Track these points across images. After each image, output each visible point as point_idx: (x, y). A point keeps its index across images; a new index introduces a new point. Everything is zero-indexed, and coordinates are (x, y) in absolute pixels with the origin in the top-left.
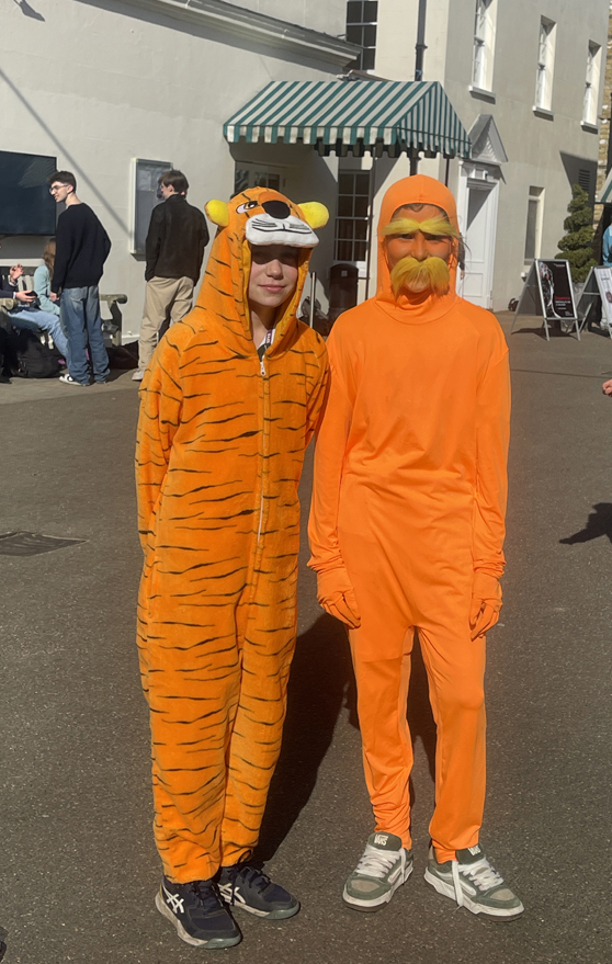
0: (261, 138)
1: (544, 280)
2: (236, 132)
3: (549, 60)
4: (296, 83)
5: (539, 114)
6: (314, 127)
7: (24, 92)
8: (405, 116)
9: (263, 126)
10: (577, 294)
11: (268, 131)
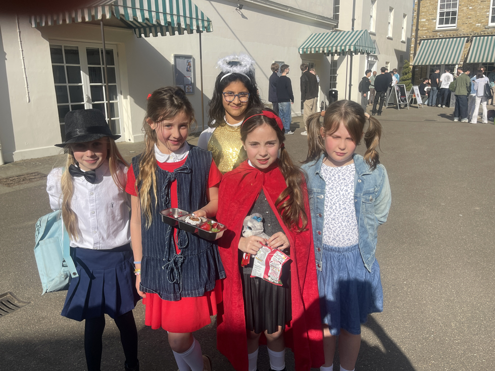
0: (311, 52)
1: (397, 91)
2: (303, 51)
3: (391, 21)
4: (320, 34)
5: (389, 38)
6: (328, 47)
7: (243, 42)
8: (357, 41)
9: (311, 48)
10: (407, 94)
11: (313, 49)
